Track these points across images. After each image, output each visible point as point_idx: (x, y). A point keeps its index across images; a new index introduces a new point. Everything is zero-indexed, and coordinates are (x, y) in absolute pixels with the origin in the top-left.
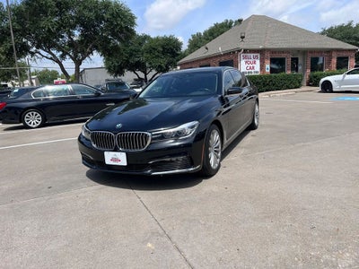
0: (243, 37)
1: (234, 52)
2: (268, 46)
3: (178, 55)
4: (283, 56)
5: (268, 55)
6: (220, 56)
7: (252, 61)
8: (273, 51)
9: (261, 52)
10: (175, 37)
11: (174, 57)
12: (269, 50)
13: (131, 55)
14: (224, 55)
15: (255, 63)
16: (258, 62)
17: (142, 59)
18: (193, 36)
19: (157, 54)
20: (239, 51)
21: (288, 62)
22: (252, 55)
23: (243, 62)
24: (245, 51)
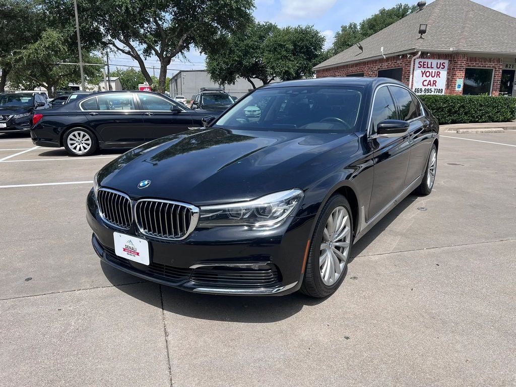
0: (422, 32)
1: (404, 56)
2: (465, 47)
3: (316, 56)
4: (488, 66)
5: (463, 64)
6: (381, 60)
7: (434, 71)
8: (471, 57)
9: (451, 57)
10: (315, 28)
11: (309, 59)
12: (465, 54)
13: (246, 53)
14: (388, 59)
15: (438, 74)
16: (444, 74)
17: (262, 60)
18: (344, 29)
19: (284, 53)
20: (414, 54)
21: (496, 78)
22: (435, 62)
23: (418, 72)
24: (424, 55)
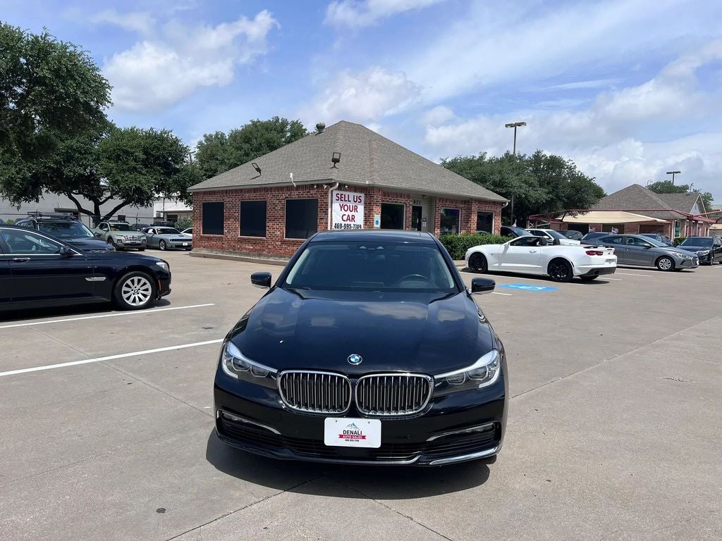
0: (336, 161)
1: (320, 186)
2: (380, 182)
3: (177, 171)
4: (401, 201)
5: (378, 198)
6: (290, 188)
7: (351, 204)
8: (386, 192)
9: (367, 191)
10: (174, 135)
11: (168, 174)
12: (380, 189)
14: (298, 188)
15: (356, 209)
16: (361, 208)
18: (208, 138)
19: (133, 163)
20: (331, 185)
21: (408, 214)
22: (352, 195)
23: (336, 206)
24: (342, 186)
